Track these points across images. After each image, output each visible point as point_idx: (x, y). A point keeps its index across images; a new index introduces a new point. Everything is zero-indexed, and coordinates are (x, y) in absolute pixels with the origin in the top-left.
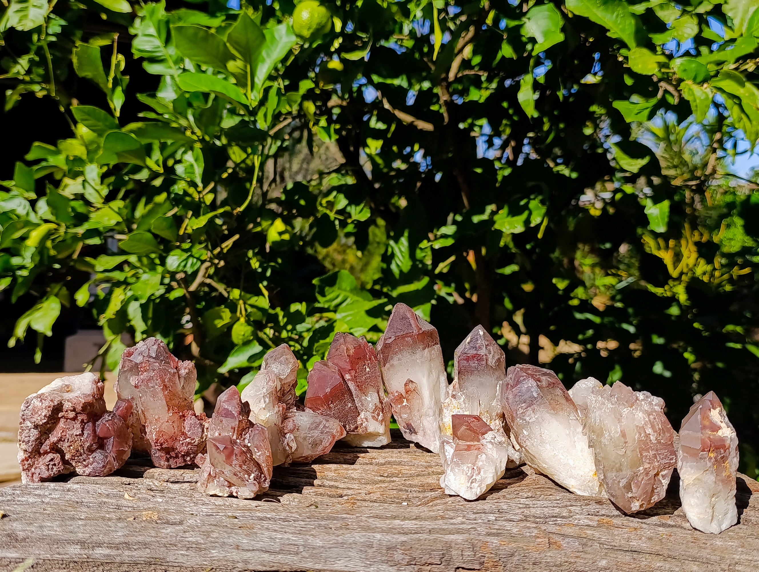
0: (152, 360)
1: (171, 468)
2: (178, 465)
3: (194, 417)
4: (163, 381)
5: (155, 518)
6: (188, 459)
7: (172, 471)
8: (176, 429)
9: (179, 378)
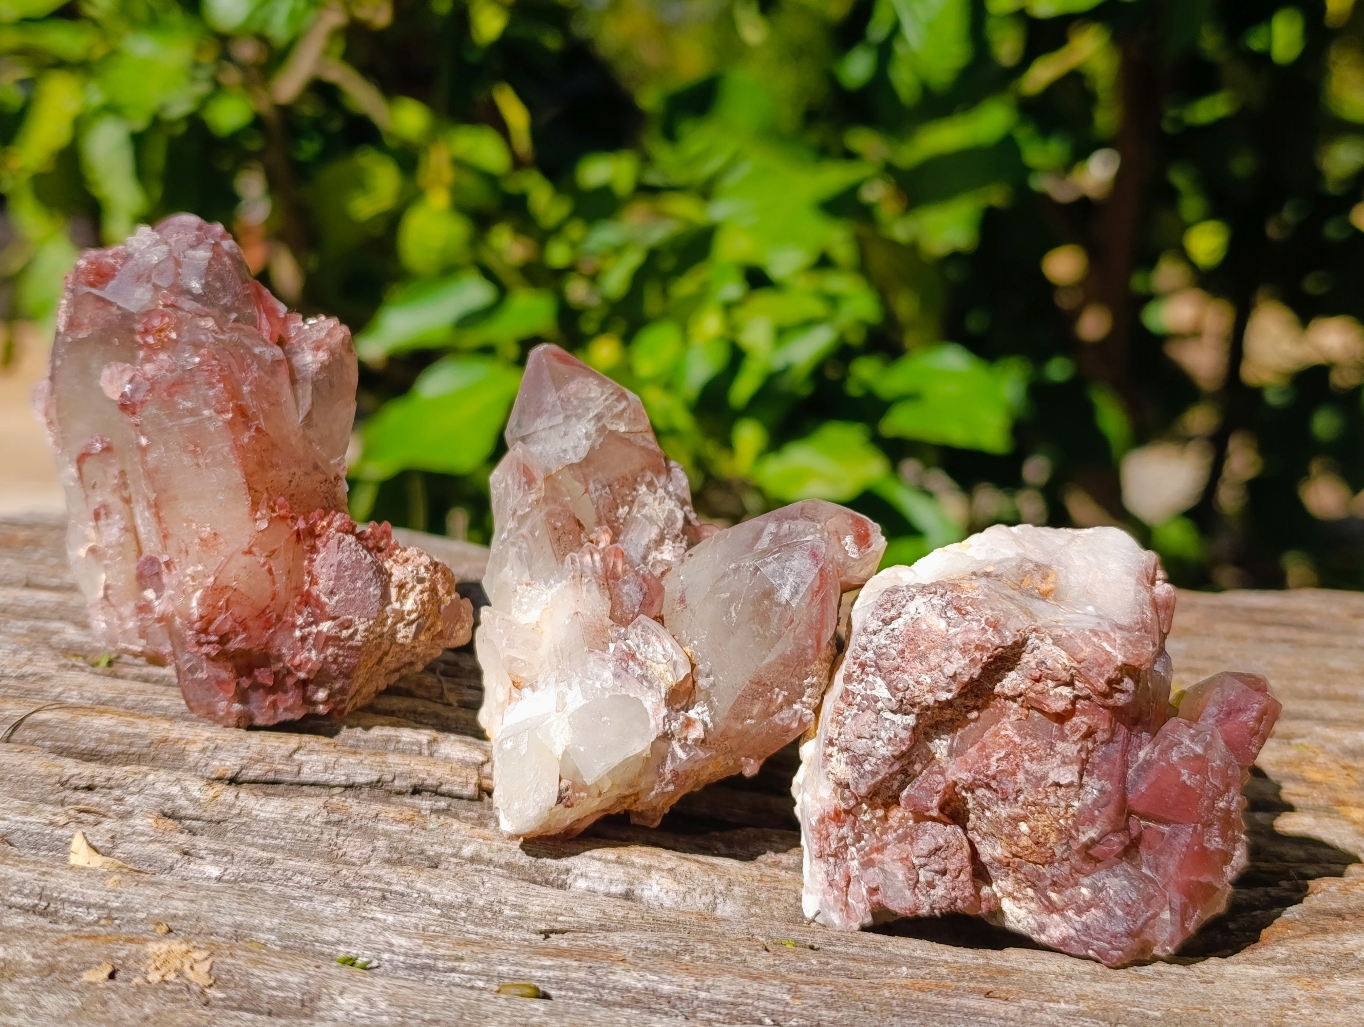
0: (188, 304)
1: (252, 728)
2: (283, 716)
3: (350, 539)
4: (235, 394)
5: (199, 975)
6: (322, 695)
7: (255, 738)
8: (281, 580)
9: (293, 381)
